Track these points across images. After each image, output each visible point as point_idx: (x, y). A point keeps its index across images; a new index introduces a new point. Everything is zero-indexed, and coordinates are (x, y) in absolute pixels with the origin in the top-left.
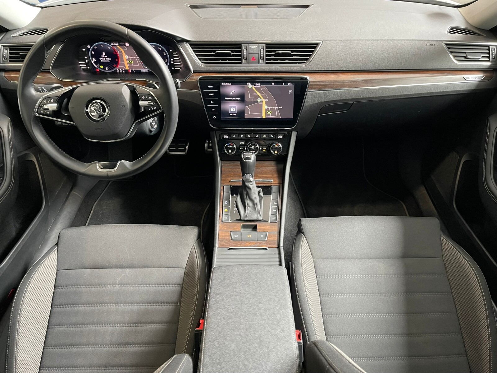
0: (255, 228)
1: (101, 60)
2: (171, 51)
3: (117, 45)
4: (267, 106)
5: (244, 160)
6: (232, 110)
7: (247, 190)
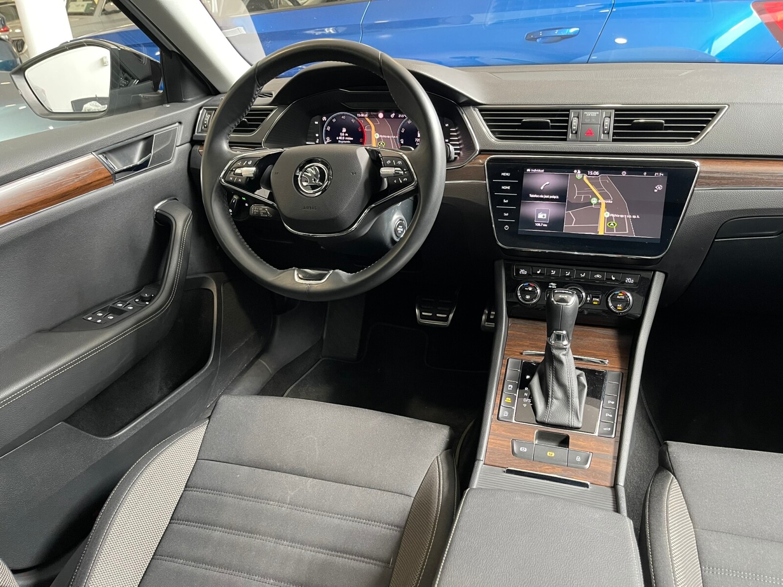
0: (564, 442)
1: (339, 139)
2: (447, 125)
3: (365, 116)
4: (608, 213)
5: (555, 303)
6: (540, 216)
7: (555, 364)
